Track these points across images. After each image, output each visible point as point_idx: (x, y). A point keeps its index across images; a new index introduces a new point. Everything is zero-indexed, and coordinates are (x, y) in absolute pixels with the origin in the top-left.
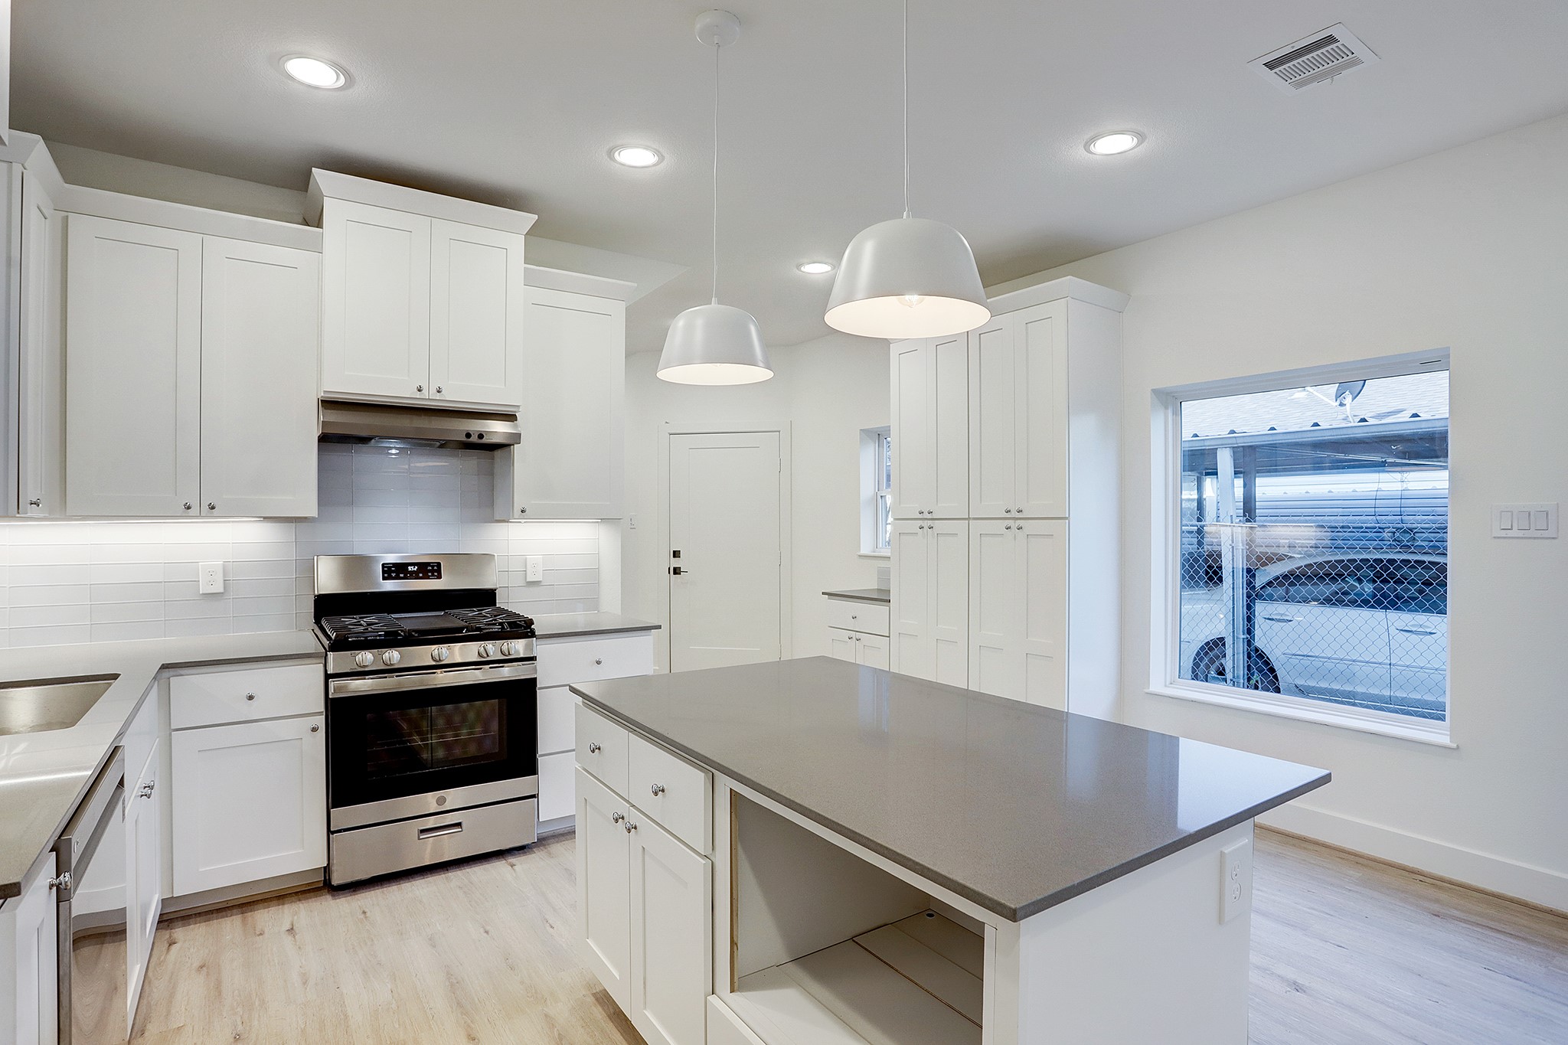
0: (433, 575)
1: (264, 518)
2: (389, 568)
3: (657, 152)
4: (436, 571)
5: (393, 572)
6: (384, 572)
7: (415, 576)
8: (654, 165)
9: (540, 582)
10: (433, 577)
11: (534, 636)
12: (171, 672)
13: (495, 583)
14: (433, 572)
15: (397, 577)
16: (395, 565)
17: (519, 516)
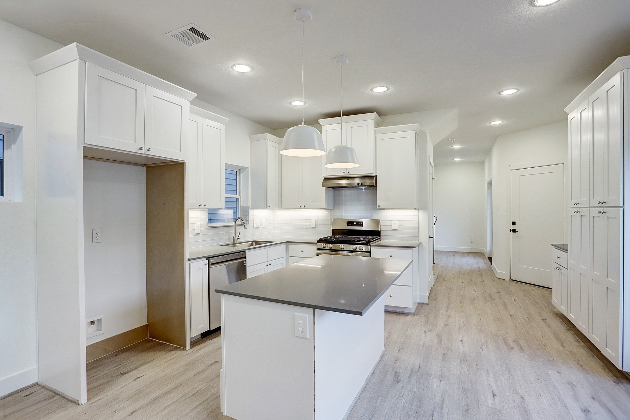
0: (360, 225)
1: (322, 209)
2: (349, 223)
3: (386, 87)
4: (361, 224)
5: (350, 224)
6: (348, 224)
7: (355, 225)
8: (387, 91)
9: (397, 229)
10: (361, 226)
11: (370, 245)
12: (289, 243)
13: (381, 229)
14: (360, 224)
15: (351, 226)
16: (351, 222)
17: (379, 208)
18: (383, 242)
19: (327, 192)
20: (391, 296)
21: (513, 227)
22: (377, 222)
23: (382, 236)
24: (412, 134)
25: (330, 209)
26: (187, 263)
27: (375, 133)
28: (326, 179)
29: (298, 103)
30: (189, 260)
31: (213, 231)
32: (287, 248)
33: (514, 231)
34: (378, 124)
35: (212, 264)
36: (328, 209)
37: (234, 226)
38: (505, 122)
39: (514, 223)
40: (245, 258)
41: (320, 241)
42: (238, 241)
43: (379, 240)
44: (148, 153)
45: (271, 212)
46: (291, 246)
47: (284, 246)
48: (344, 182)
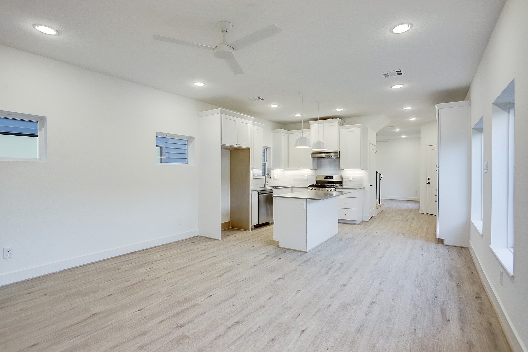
1: (311, 169)
7: (329, 178)
9: (352, 181)
11: (335, 188)
12: (293, 188)
13: (343, 180)
14: (331, 178)
15: (326, 179)
16: (326, 176)
17: (341, 169)
18: (344, 187)
19: (313, 160)
20: (346, 214)
21: (428, 181)
22: (341, 177)
23: (343, 185)
24: (358, 129)
25: (316, 170)
26: (250, 192)
27: (339, 129)
28: (313, 153)
29: (298, 115)
30: (251, 191)
31: (255, 180)
32: (292, 189)
33: (429, 183)
34: (341, 124)
35: (260, 194)
36: (315, 170)
37: (265, 178)
38: (418, 119)
39: (429, 179)
40: (273, 193)
41: (310, 186)
42: (267, 186)
43: (341, 186)
44: (239, 146)
45: (283, 171)
46: (294, 189)
47: (290, 189)
48: (323, 155)
